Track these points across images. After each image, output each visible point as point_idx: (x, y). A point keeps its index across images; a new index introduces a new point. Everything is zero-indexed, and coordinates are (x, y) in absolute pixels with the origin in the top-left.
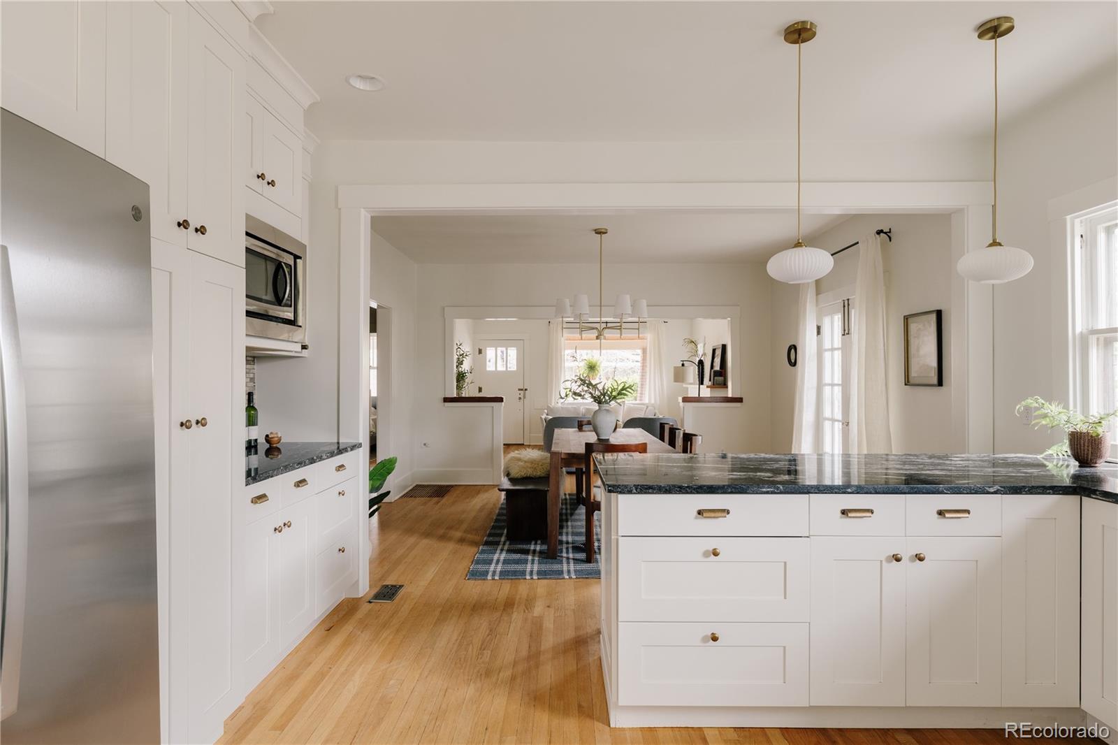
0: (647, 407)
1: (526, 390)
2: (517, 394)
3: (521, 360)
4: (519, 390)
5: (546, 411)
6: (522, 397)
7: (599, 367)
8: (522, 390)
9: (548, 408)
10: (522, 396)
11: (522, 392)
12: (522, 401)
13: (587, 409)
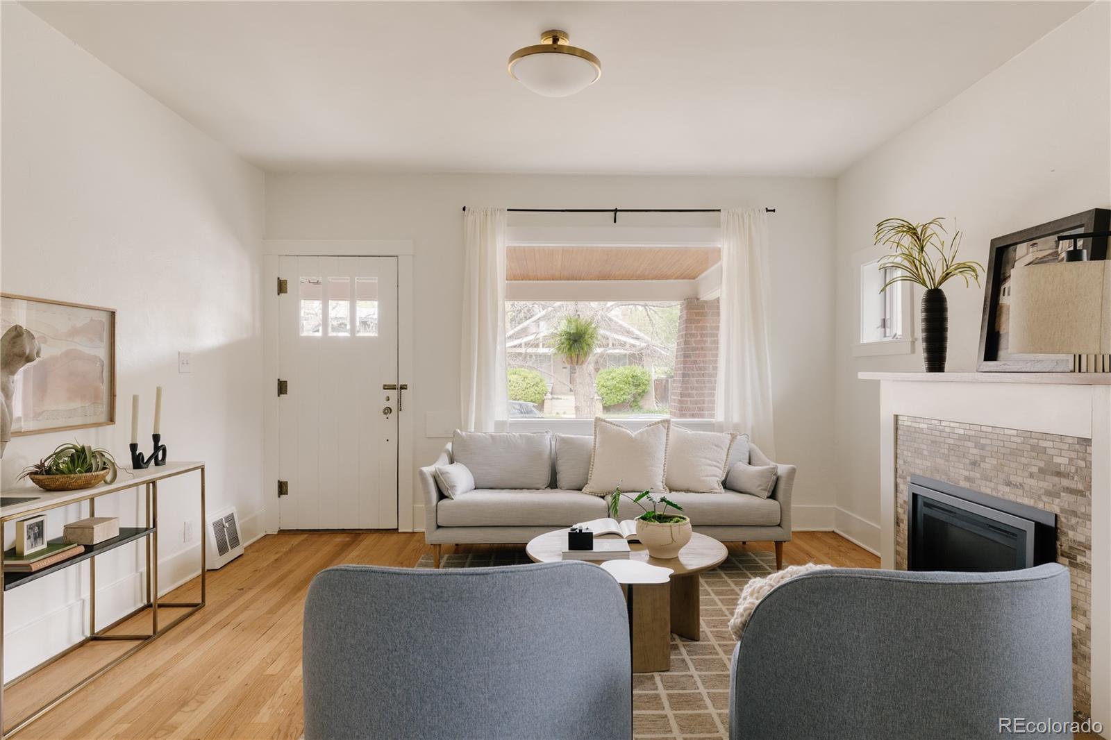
0: (734, 437)
1: (403, 387)
2: (381, 399)
3: (393, 318)
4: (386, 387)
5: (449, 446)
6: (394, 409)
7: (591, 337)
8: (393, 388)
9: (455, 438)
10: (393, 404)
11: (393, 394)
12: (393, 415)
13: (563, 440)
